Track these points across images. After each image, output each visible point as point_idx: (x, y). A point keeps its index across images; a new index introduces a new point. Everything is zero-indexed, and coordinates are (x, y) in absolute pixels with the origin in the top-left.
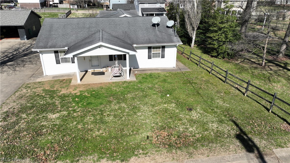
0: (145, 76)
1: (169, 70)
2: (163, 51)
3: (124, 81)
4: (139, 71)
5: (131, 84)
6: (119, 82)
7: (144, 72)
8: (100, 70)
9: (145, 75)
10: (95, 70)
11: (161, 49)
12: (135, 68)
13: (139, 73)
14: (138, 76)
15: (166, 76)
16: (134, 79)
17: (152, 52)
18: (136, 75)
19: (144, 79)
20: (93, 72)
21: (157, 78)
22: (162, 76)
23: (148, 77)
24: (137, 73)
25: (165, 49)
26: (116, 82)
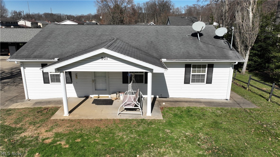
0: (179, 113)
1: (220, 103)
2: (210, 73)
3: (141, 120)
4: (169, 103)
5: (153, 126)
6: (133, 120)
7: (177, 105)
8: (108, 97)
9: (178, 109)
10: (100, 96)
11: (207, 68)
12: (163, 97)
13: (168, 105)
14: (167, 112)
15: (217, 116)
16: (159, 116)
17: (191, 74)
18: (163, 108)
19: (177, 119)
20: (96, 98)
21: (201, 118)
22: (210, 114)
23: (184, 115)
24: (164, 105)
25: (214, 69)
26: (126, 120)
